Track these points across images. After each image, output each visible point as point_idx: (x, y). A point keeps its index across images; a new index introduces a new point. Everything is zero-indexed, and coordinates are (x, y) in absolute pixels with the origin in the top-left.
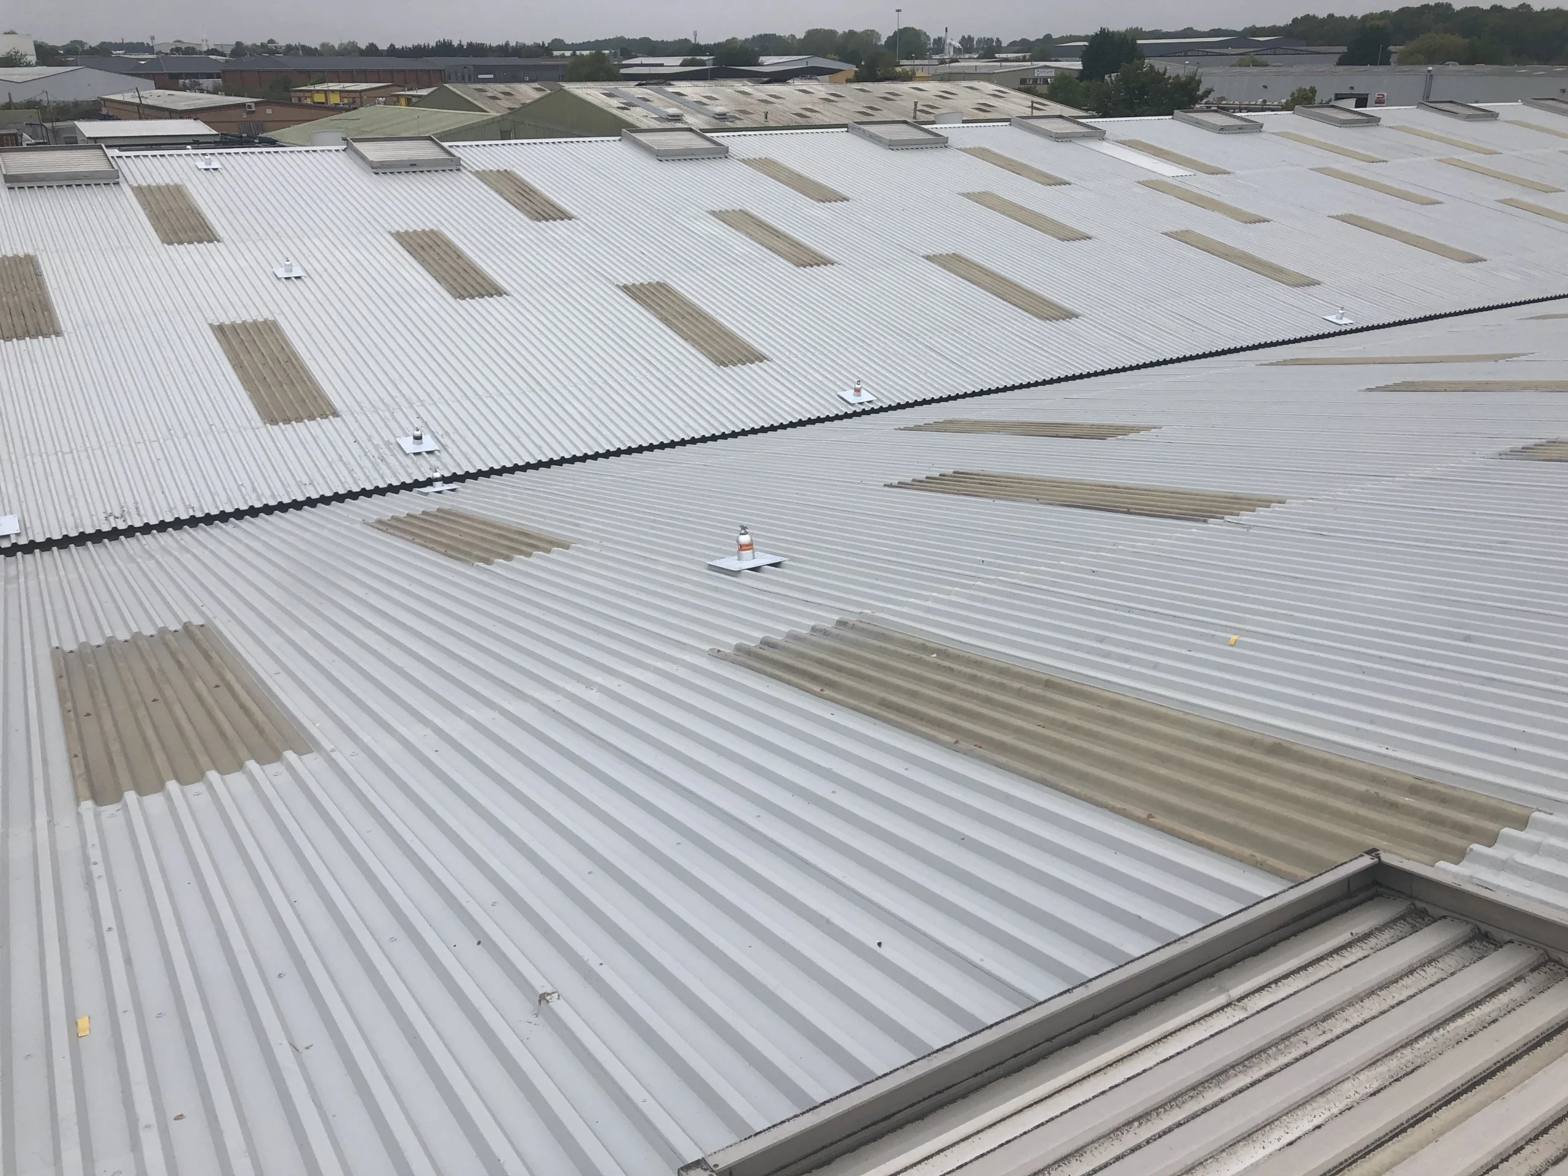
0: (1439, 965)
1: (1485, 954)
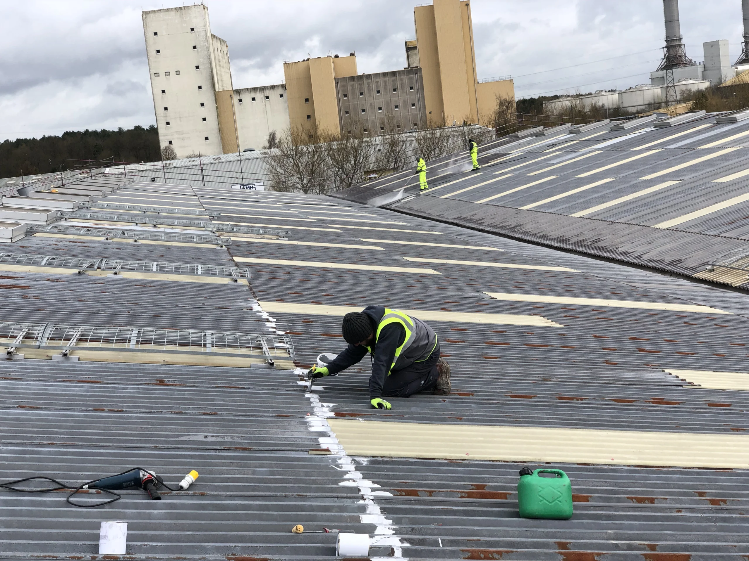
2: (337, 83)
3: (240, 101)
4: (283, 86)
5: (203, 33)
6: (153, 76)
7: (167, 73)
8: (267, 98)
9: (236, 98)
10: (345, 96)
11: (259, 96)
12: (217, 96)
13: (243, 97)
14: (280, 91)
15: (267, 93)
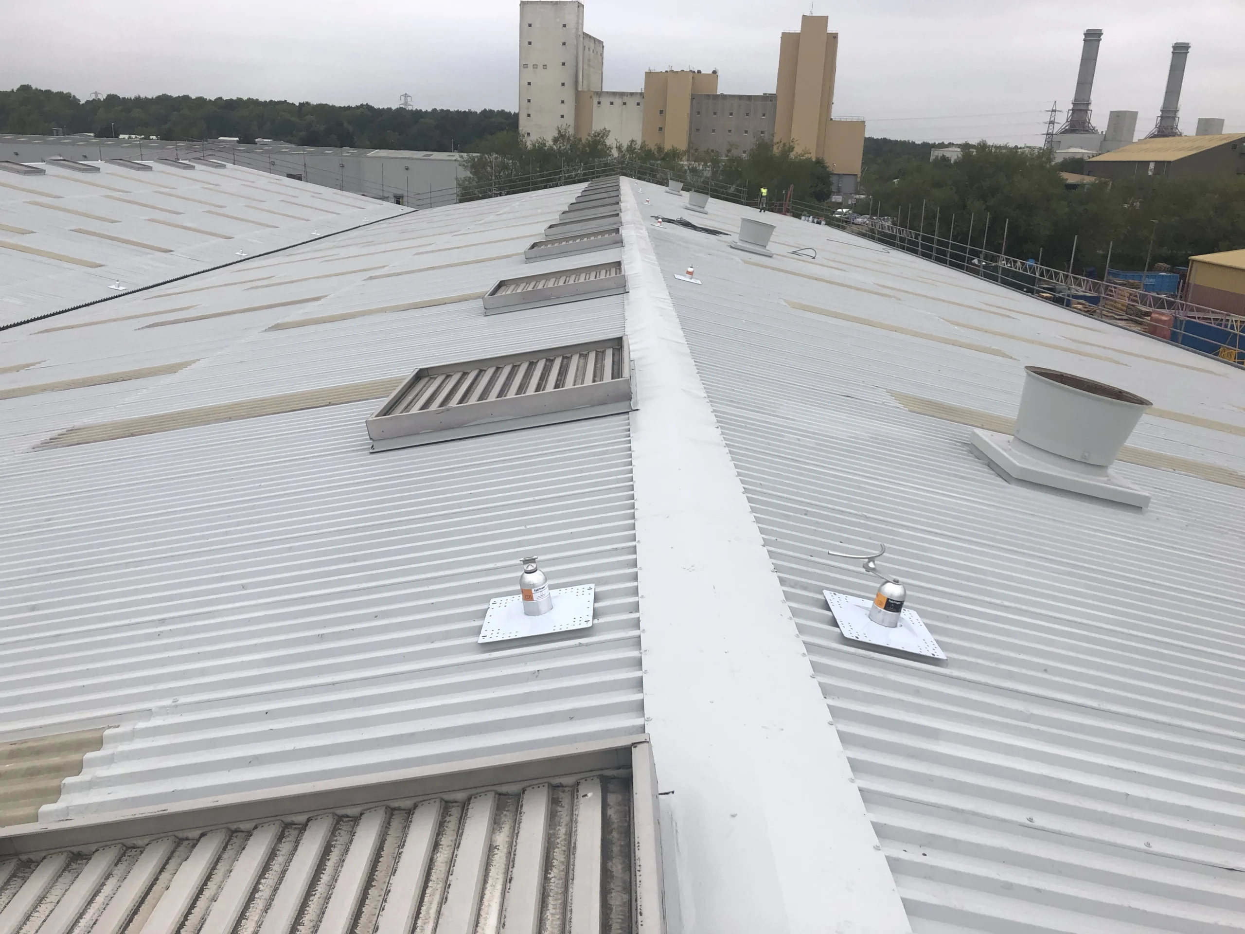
0: (48, 900)
1: (79, 871)
2: (693, 98)
3: (599, 103)
4: (641, 94)
5: (574, 31)
6: (522, 67)
7: (535, 66)
8: (625, 104)
9: (595, 101)
10: (699, 113)
11: (618, 101)
12: (578, 95)
13: (602, 100)
14: (638, 99)
15: (625, 99)
